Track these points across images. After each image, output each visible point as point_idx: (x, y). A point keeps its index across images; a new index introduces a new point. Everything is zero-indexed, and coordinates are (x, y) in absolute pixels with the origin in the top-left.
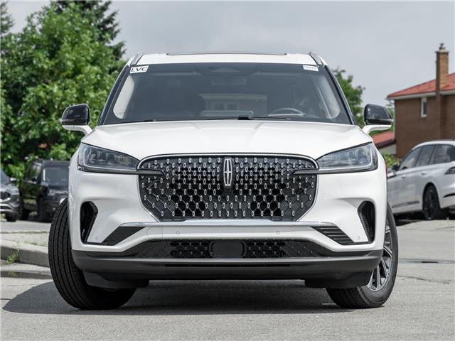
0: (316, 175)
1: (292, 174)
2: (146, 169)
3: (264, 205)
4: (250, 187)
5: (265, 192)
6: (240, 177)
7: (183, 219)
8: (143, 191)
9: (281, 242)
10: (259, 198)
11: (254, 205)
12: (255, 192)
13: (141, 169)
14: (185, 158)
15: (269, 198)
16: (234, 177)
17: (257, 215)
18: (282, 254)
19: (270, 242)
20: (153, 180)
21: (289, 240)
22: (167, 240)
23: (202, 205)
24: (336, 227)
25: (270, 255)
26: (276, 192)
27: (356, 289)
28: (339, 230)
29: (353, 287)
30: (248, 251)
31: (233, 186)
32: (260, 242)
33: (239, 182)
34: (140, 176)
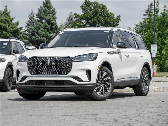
0: (72, 62)
1: (66, 62)
2: (29, 61)
3: (58, 71)
4: (55, 65)
5: (58, 67)
6: (52, 63)
7: (38, 74)
8: (28, 67)
9: (63, 81)
10: (57, 69)
11: (55, 71)
12: (56, 67)
13: (28, 61)
14: (39, 57)
15: (60, 69)
16: (50, 63)
17: (56, 73)
18: (63, 85)
19: (60, 81)
20: (30, 63)
21: (65, 81)
22: (34, 80)
23: (42, 71)
24: (78, 77)
25: (60, 85)
26: (61, 67)
27: (92, 94)
28: (79, 78)
29: (90, 94)
30: (54, 84)
31: (50, 65)
32: (57, 81)
33: (52, 64)
34: (28, 62)
